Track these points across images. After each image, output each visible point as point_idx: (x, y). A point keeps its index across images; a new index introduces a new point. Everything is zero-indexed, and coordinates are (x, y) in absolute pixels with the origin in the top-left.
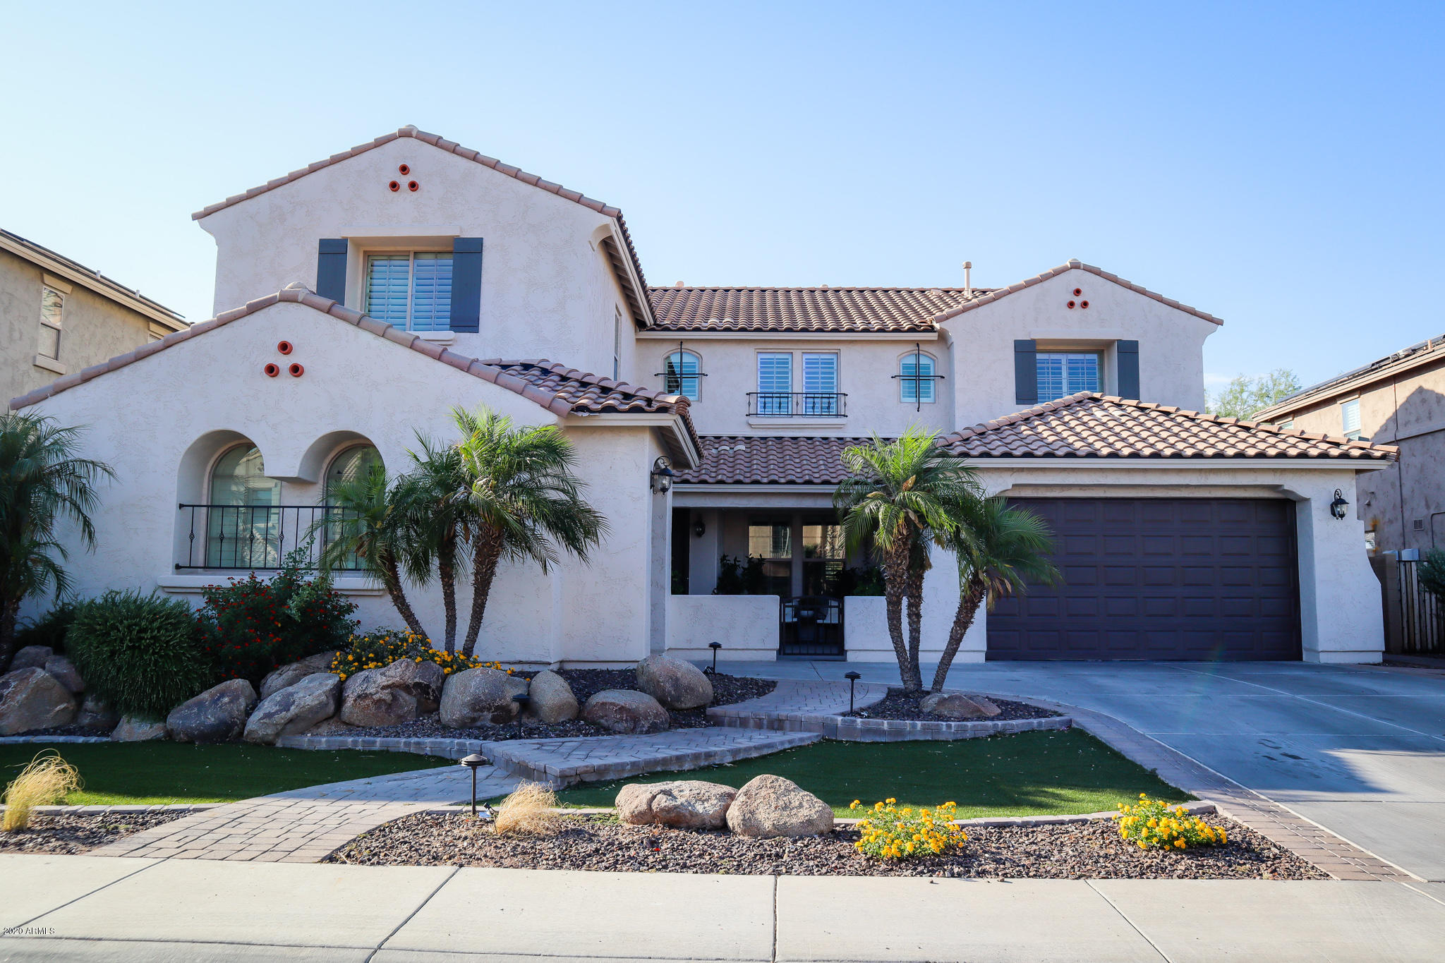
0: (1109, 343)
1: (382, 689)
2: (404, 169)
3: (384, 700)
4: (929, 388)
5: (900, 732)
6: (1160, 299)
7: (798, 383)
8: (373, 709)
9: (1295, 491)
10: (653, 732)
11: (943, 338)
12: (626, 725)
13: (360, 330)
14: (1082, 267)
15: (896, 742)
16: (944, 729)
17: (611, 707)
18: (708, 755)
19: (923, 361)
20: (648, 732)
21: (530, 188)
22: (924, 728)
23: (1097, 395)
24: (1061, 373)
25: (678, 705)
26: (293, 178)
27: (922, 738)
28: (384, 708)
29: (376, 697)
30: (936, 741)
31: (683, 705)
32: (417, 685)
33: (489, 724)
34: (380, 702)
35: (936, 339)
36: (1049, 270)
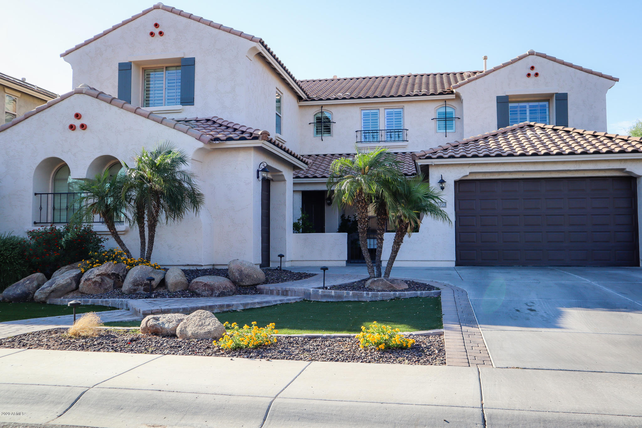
0: (551, 95)
1: (96, 276)
2: (156, 25)
3: (97, 281)
4: (453, 124)
5: (340, 297)
6: (581, 69)
7: (382, 124)
8: (92, 286)
9: (633, 171)
10: (222, 296)
11: (458, 97)
12: (207, 293)
13: (112, 106)
14: (535, 54)
15: (339, 302)
16: (365, 295)
17: (200, 284)
18: (228, 306)
19: (449, 110)
20: (219, 296)
21: (217, 30)
22: (354, 295)
23: (532, 123)
24: (526, 113)
25: (242, 284)
26: (106, 33)
27: (352, 300)
28: (98, 285)
29: (94, 280)
30: (360, 301)
31: (244, 284)
32: (113, 274)
33: (143, 292)
34: (95, 282)
35: (455, 98)
36: (516, 57)
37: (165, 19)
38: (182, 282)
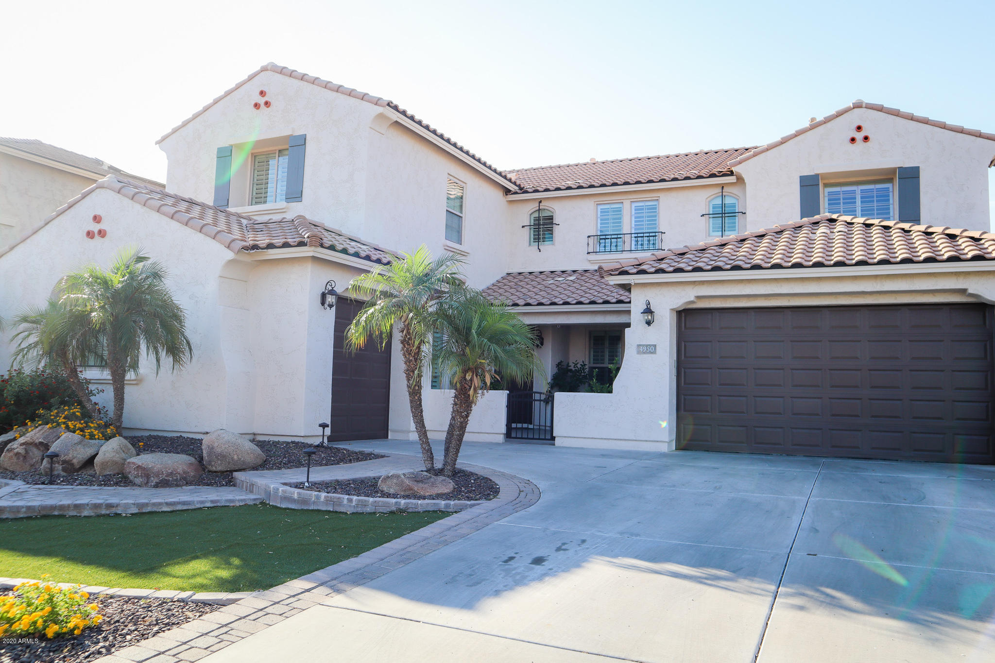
1: (21, 445)
2: (262, 93)
3: (20, 453)
4: (735, 223)
6: (943, 126)
7: (628, 225)
8: (15, 460)
9: (980, 294)
10: (162, 487)
11: (740, 180)
14: (864, 105)
15: (302, 509)
16: (345, 502)
17: (132, 466)
19: (728, 201)
20: (156, 486)
22: (328, 501)
23: (834, 216)
25: (210, 468)
27: (324, 508)
28: (21, 459)
29: (16, 451)
30: (336, 512)
31: (214, 468)
32: (41, 443)
33: (63, 474)
34: (17, 454)
35: (735, 181)
36: (833, 112)
37: (274, 84)
38: (113, 461)
